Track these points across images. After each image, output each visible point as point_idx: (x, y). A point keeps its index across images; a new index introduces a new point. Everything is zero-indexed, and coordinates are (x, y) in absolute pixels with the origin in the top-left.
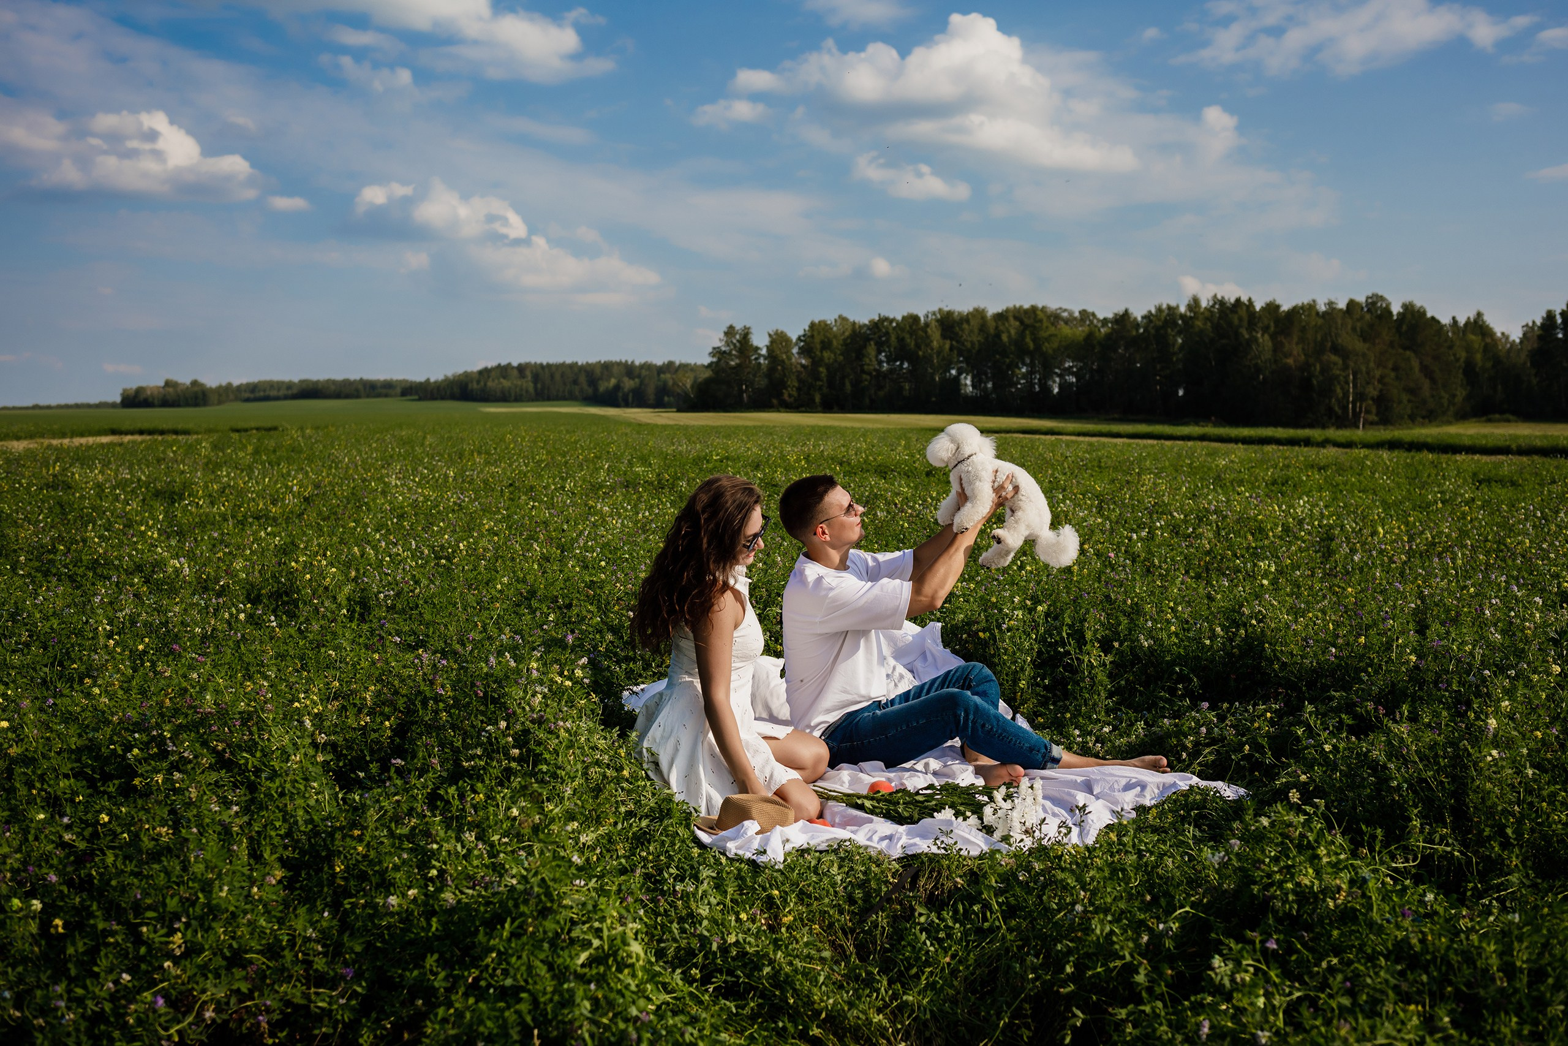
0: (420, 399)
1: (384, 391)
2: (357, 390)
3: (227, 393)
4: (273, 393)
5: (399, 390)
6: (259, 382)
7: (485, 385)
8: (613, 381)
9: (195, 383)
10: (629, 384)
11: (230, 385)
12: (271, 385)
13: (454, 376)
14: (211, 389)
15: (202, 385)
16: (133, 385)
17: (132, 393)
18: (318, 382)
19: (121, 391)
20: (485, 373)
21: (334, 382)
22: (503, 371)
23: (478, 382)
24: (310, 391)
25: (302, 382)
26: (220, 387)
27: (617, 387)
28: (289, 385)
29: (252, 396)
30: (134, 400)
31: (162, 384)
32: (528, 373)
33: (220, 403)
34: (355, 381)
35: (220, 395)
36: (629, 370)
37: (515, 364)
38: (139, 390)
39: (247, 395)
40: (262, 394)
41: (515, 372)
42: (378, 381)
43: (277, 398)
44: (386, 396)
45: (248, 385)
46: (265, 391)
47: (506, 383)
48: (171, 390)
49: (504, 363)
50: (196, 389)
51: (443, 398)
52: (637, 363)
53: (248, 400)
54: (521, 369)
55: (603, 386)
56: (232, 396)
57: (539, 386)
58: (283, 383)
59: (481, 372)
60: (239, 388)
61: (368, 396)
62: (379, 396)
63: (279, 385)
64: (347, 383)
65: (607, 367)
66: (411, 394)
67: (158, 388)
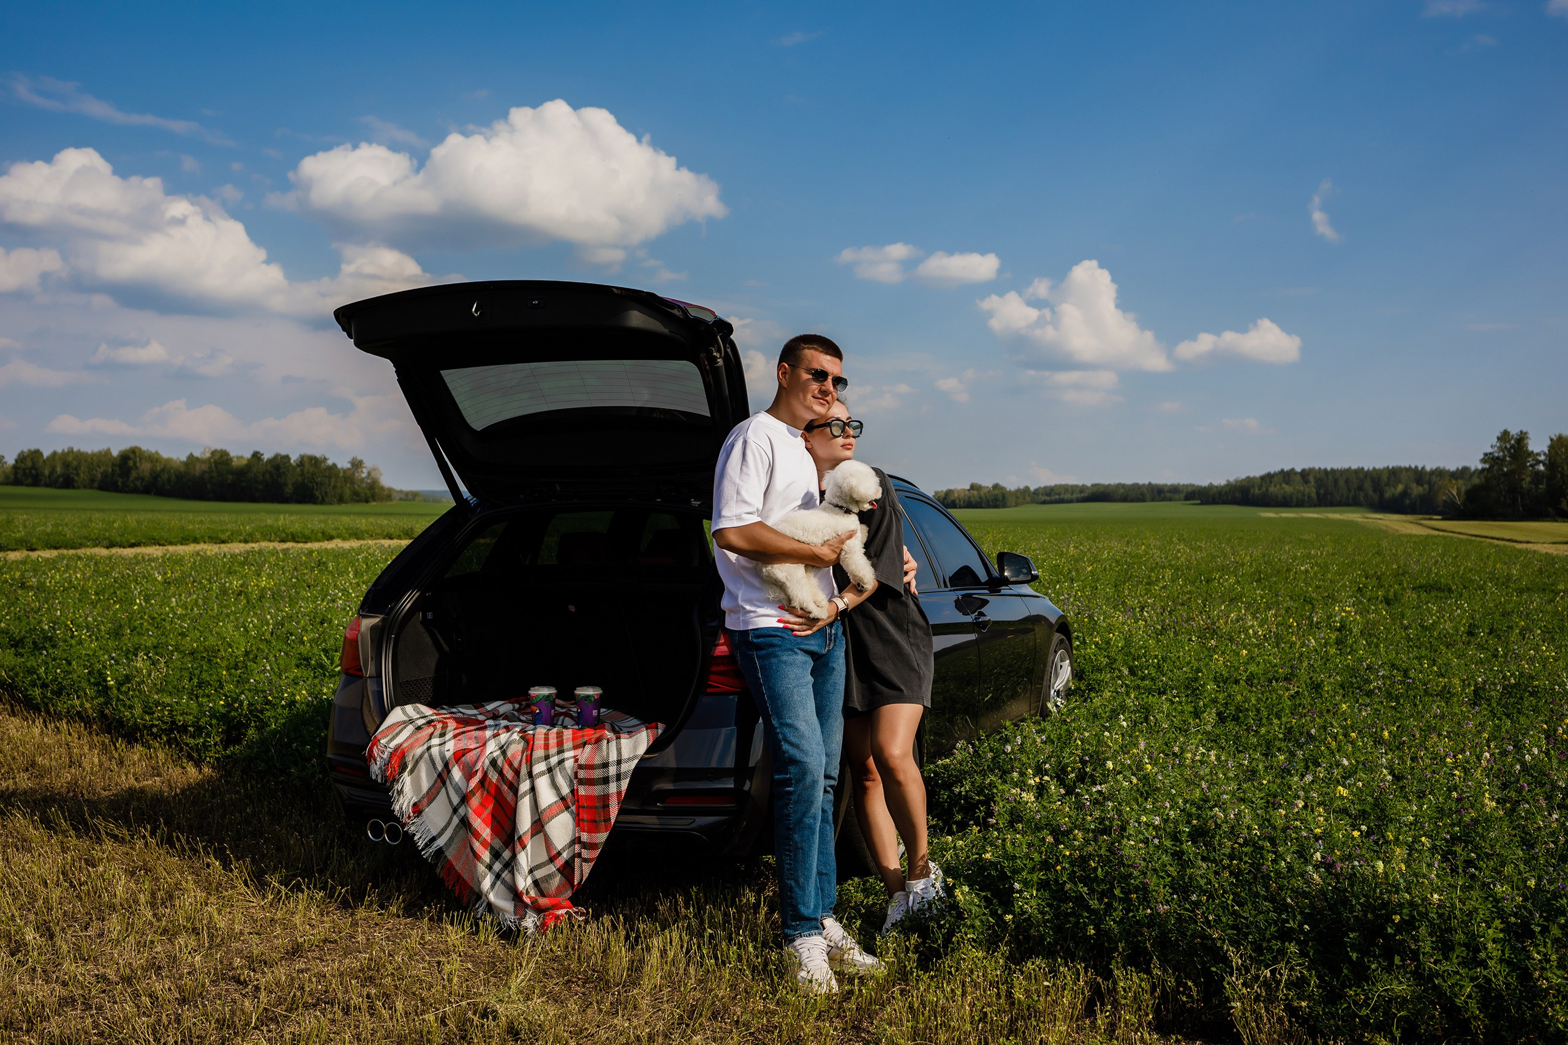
0: (1202, 504)
1: (1168, 495)
2: (1143, 494)
3: (1025, 496)
4: (1067, 496)
5: (1182, 496)
6: (1056, 486)
7: (1267, 490)
8: (1400, 488)
9: (996, 486)
10: (1417, 490)
11: (1027, 489)
12: (1066, 488)
13: (1236, 481)
14: (1010, 492)
15: (1003, 488)
16: (942, 487)
17: (942, 495)
18: (1109, 485)
20: (1268, 478)
21: (1123, 486)
22: (1286, 476)
23: (1260, 487)
24: (1100, 495)
25: (1094, 485)
26: (1018, 490)
27: (1405, 494)
28: (1082, 489)
29: (1048, 498)
30: (944, 501)
31: (968, 487)
32: (1311, 479)
33: (1017, 505)
34: (1144, 485)
35: (1017, 498)
36: (1419, 475)
37: (1298, 469)
38: (949, 493)
39: (1043, 498)
40: (1057, 497)
41: (1298, 478)
42: (1166, 485)
43: (1070, 501)
44: (1170, 500)
45: (1045, 488)
46: (1059, 494)
47: (1288, 489)
48: (975, 492)
49: (1287, 468)
50: (997, 492)
51: (1224, 502)
52: (1428, 469)
53: (1044, 502)
54: (1305, 474)
55: (1388, 493)
56: (1028, 499)
57: (1322, 491)
58: (1077, 486)
59: (1263, 478)
60: (1036, 492)
61: (1153, 500)
62: (1164, 499)
63: (1072, 489)
64: (1136, 487)
65: (1394, 473)
66: (1193, 499)
67: (964, 490)
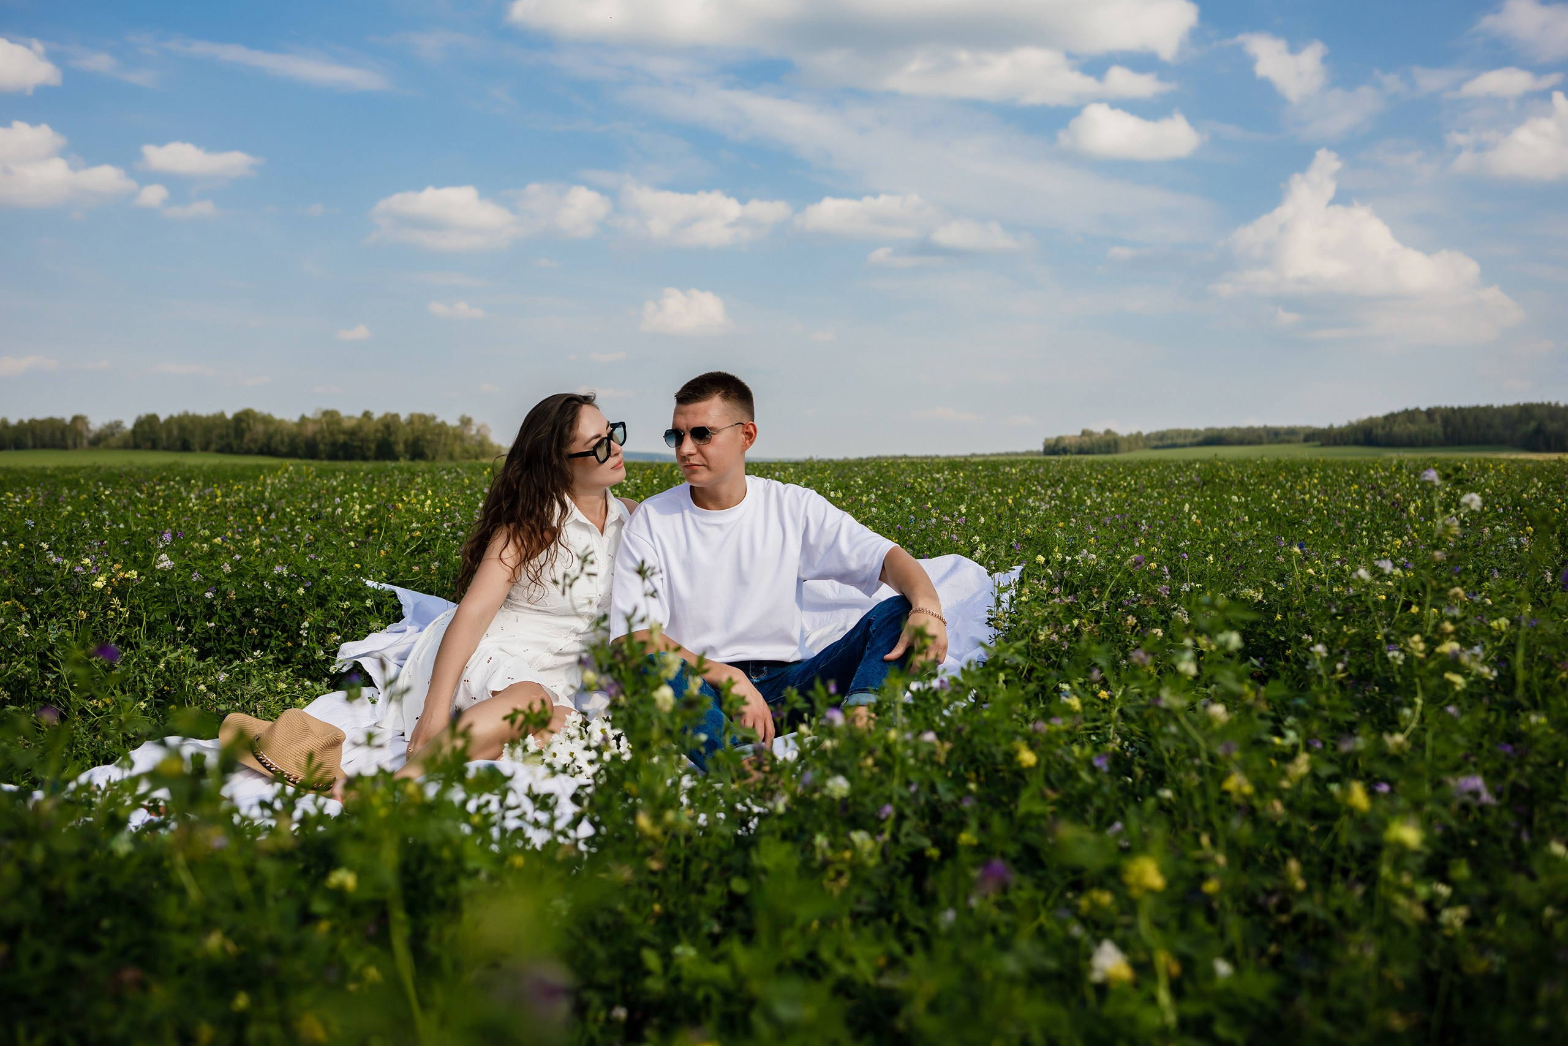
0: (1323, 445)
1: (1286, 437)
2: (1260, 437)
3: (1137, 441)
4: (1180, 441)
5: (1302, 437)
6: (1168, 431)
7: (1391, 430)
8: (1534, 425)
9: (1108, 432)
10: (1551, 427)
11: (1139, 434)
12: (1179, 433)
13: (1358, 422)
14: (1122, 438)
15: (1114, 434)
16: (1053, 434)
17: (1053, 442)
18: (1222, 430)
19: (1043, 440)
20: (1391, 418)
21: (1238, 430)
22: (1411, 415)
23: (1383, 427)
24: (1215, 439)
25: (1207, 430)
26: (1131, 436)
27: (1539, 430)
28: (1196, 434)
29: (1160, 443)
30: (1054, 448)
31: (1079, 433)
32: (1437, 417)
33: (1130, 450)
34: (1259, 429)
35: (1130, 443)
36: (1552, 412)
37: (1423, 408)
38: (1059, 440)
39: (1155, 443)
40: (1169, 442)
41: (1424, 417)
42: (1282, 428)
43: (1184, 445)
44: (1289, 442)
45: (1157, 433)
46: (1172, 439)
47: (1413, 428)
48: (1086, 439)
49: (1411, 407)
50: (1108, 437)
51: (1346, 444)
53: (1156, 448)
54: (1430, 413)
55: (1521, 430)
56: (1141, 444)
57: (1449, 430)
58: (1189, 431)
59: (1386, 418)
60: (1148, 437)
61: (1270, 442)
62: (1282, 442)
63: (1186, 433)
64: (1251, 430)
65: (1526, 410)
66: (1313, 440)
67: (1075, 437)
